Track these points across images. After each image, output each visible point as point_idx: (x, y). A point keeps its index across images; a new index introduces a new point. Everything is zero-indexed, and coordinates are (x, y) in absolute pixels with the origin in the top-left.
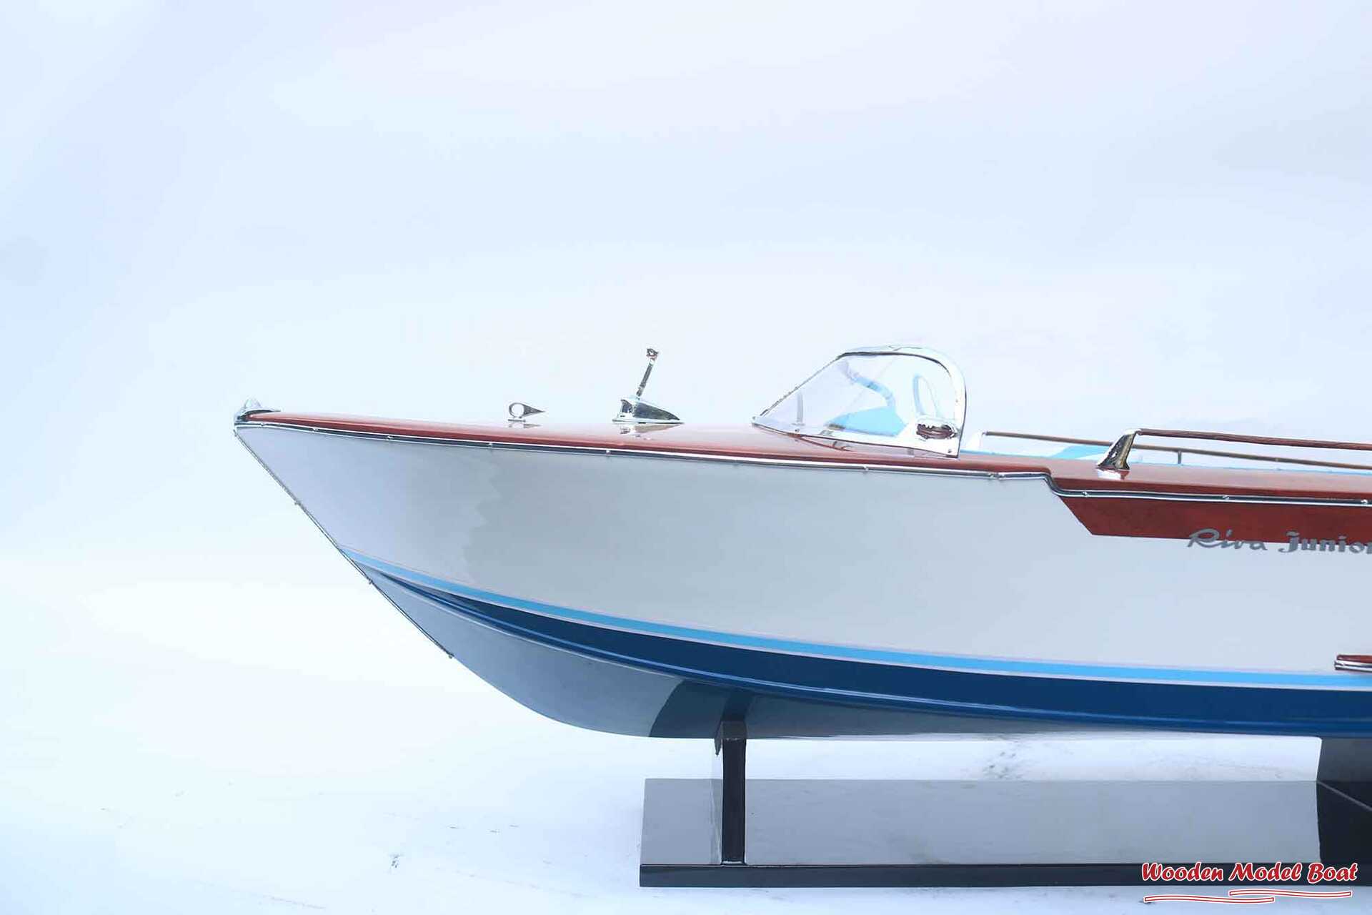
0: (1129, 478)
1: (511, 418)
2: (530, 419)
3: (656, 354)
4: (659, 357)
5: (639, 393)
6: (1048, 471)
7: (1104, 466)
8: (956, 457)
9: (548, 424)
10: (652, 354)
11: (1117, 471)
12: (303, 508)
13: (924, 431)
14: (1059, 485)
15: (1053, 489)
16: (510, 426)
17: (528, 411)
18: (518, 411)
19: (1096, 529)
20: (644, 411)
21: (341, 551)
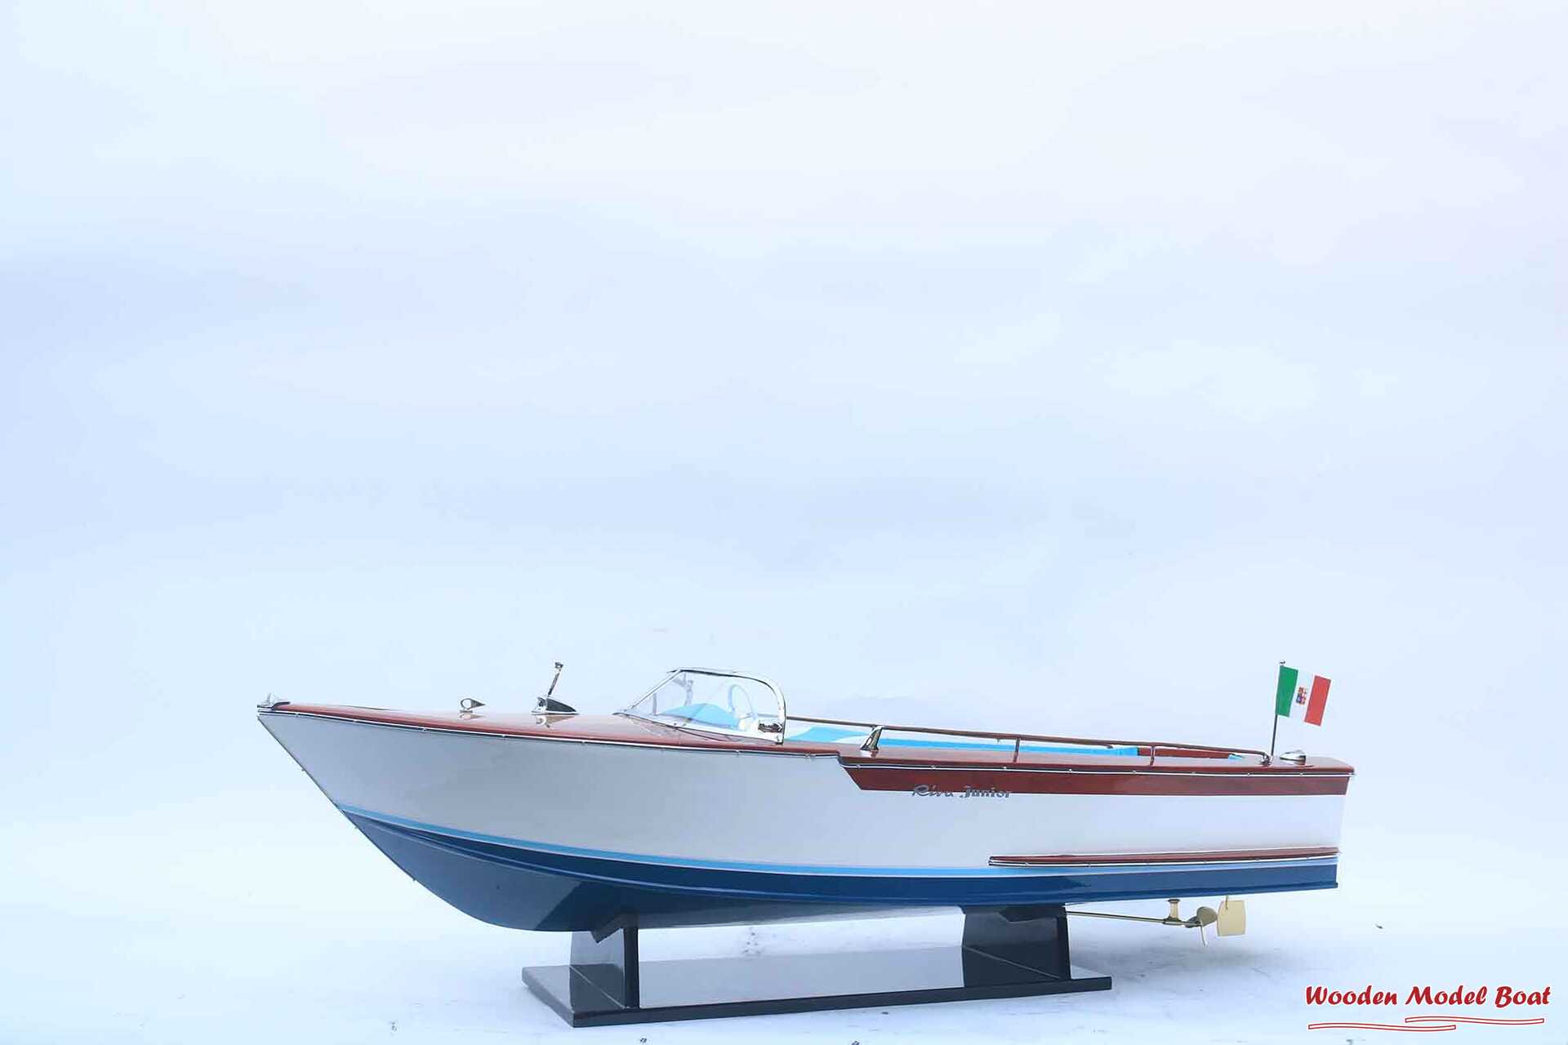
0: (878, 756)
1: (462, 709)
2: (476, 710)
3: (562, 666)
4: (563, 669)
5: (550, 693)
6: (838, 753)
7: (865, 748)
8: (781, 743)
9: (489, 715)
10: (559, 665)
11: (869, 750)
12: (308, 773)
13: (762, 727)
14: (844, 761)
15: (840, 762)
16: (461, 717)
17: (476, 704)
18: (468, 704)
19: (864, 786)
20: (554, 706)
21: (337, 806)
